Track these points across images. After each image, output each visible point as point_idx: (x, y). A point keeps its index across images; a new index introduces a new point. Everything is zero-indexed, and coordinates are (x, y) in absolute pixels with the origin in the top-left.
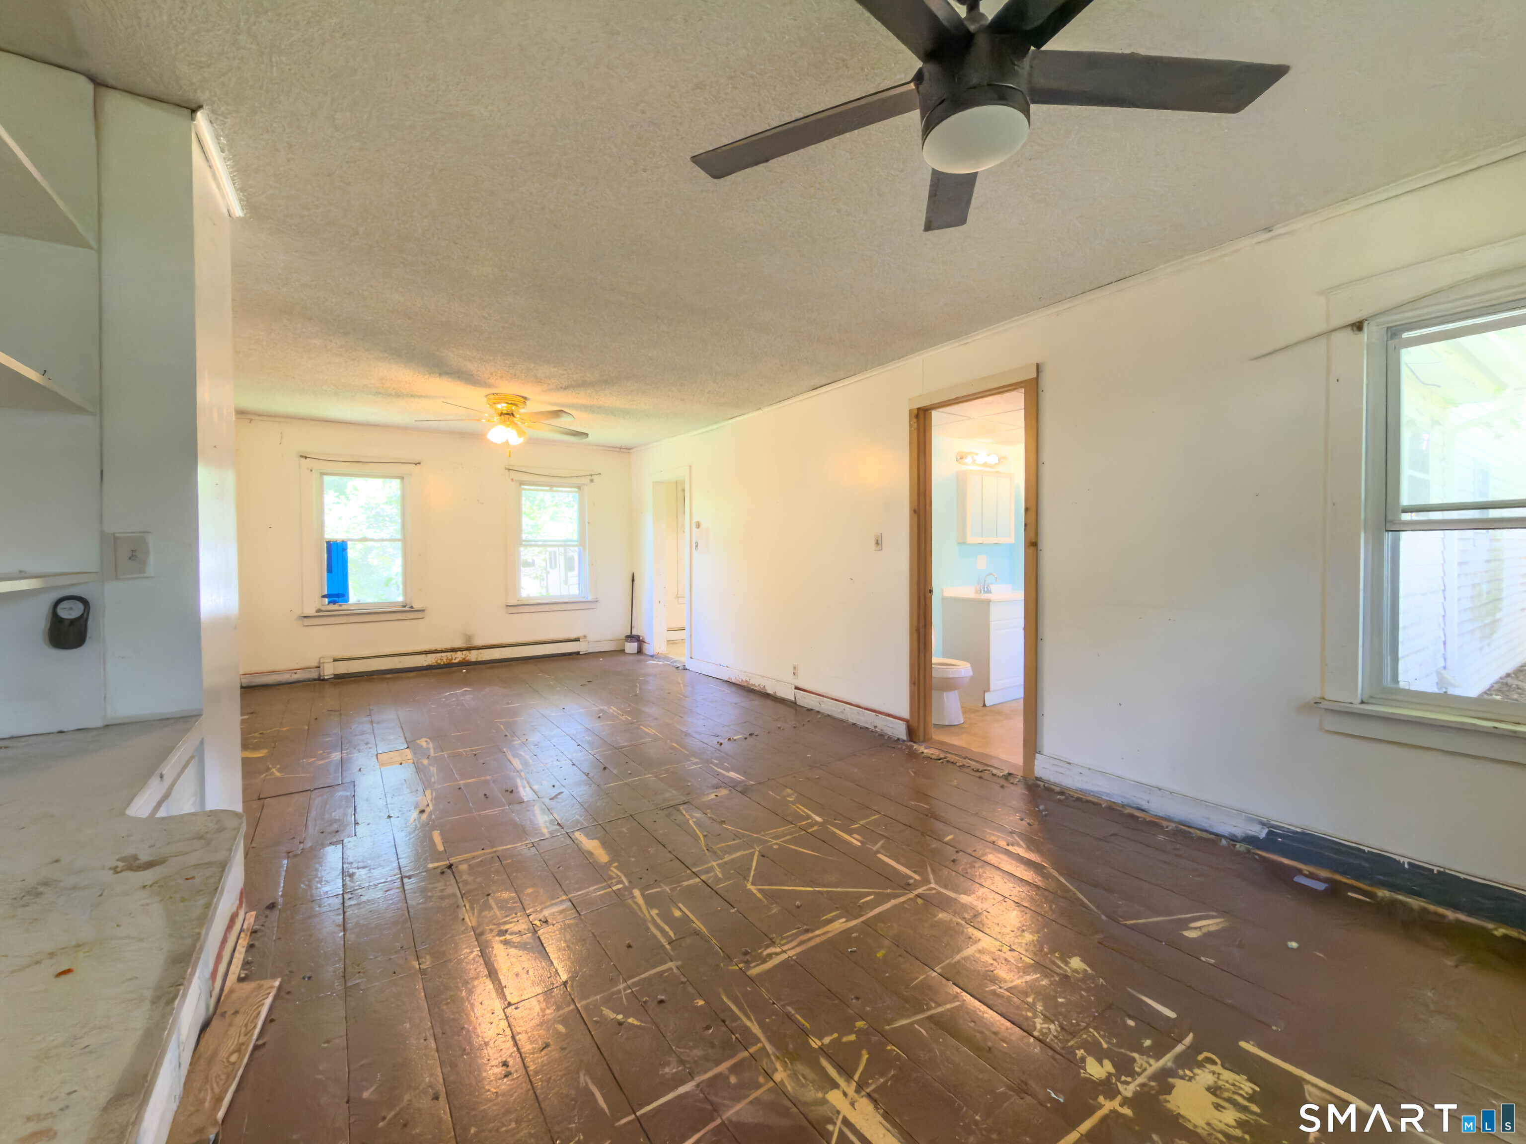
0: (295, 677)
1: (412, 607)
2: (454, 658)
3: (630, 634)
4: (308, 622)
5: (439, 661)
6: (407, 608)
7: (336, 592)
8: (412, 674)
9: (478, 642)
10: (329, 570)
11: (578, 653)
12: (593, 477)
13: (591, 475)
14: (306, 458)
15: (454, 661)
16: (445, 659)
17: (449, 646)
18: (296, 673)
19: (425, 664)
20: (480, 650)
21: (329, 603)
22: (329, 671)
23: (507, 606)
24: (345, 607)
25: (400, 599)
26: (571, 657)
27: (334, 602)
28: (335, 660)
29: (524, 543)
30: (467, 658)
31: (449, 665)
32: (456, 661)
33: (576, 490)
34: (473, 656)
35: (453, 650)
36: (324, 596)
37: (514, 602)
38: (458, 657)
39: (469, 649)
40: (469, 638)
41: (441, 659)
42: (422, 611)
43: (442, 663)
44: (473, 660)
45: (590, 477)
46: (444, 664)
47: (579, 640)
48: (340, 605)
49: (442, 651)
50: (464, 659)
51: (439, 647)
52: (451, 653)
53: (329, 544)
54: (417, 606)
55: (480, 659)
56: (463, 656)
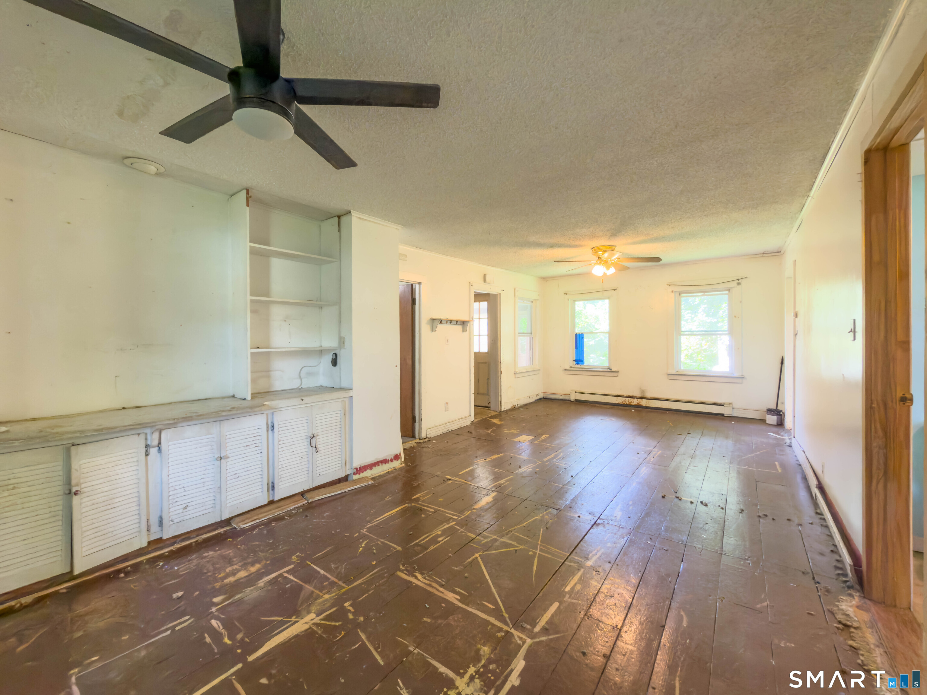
0: (561, 398)
1: (611, 370)
2: (632, 402)
3: (775, 408)
4: (567, 372)
5: (624, 402)
6: (609, 370)
7: (579, 359)
8: (608, 407)
9: (649, 395)
10: (576, 348)
11: (723, 415)
12: (740, 281)
13: (739, 280)
14: (567, 294)
15: (632, 404)
16: (627, 402)
17: (631, 394)
18: (562, 396)
19: (617, 402)
20: (649, 400)
21: (576, 364)
22: (573, 397)
23: (668, 374)
24: (582, 366)
25: (608, 365)
26: (716, 416)
27: (577, 364)
28: (576, 392)
29: (682, 333)
30: (640, 403)
31: (629, 406)
32: (634, 404)
33: (727, 292)
34: (644, 403)
35: (633, 397)
36: (574, 361)
37: (674, 372)
38: (635, 402)
39: (642, 398)
40: (643, 392)
41: (625, 401)
42: (617, 372)
43: (626, 404)
44: (644, 405)
45: (737, 281)
46: (627, 404)
47: (723, 406)
48: (580, 366)
49: (626, 397)
50: (638, 403)
51: (626, 394)
52: (631, 399)
53: (576, 335)
54: (613, 370)
55: (648, 406)
56: (638, 402)
